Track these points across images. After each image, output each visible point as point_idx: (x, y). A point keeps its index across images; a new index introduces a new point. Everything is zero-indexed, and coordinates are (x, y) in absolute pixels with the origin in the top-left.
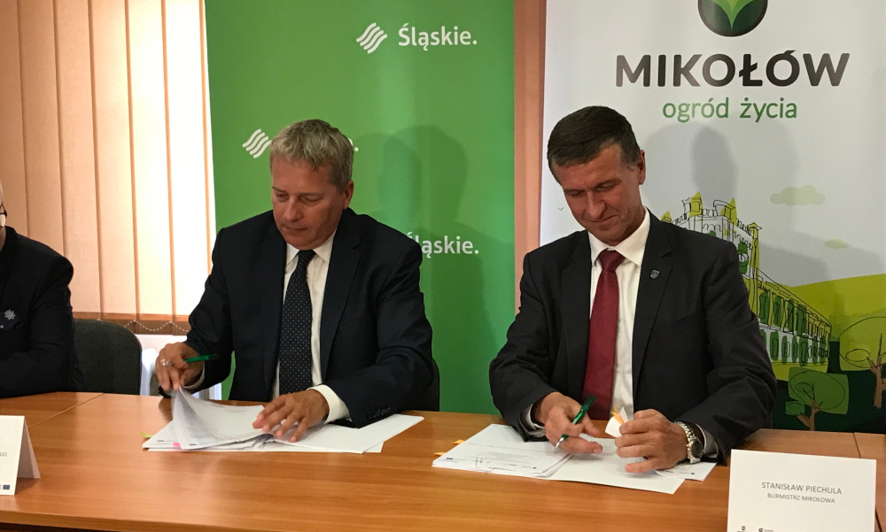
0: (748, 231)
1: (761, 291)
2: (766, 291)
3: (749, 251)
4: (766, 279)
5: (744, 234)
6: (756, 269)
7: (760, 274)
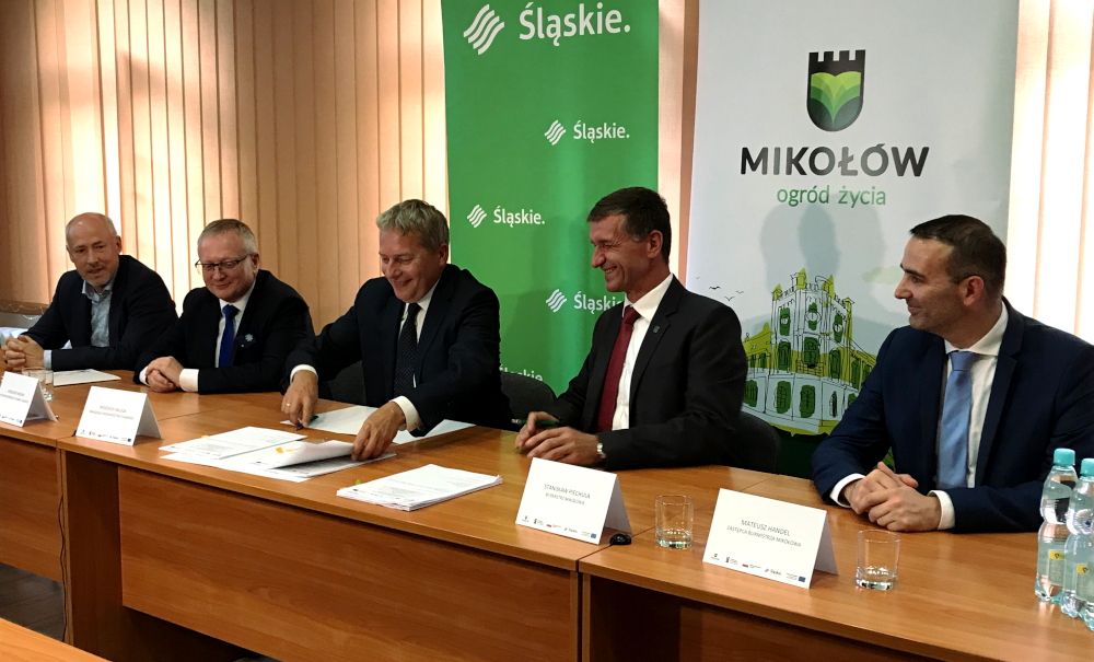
0: (843, 304)
1: (853, 359)
2: (858, 359)
3: (844, 323)
4: (857, 349)
5: (840, 308)
6: (849, 339)
7: (853, 344)
